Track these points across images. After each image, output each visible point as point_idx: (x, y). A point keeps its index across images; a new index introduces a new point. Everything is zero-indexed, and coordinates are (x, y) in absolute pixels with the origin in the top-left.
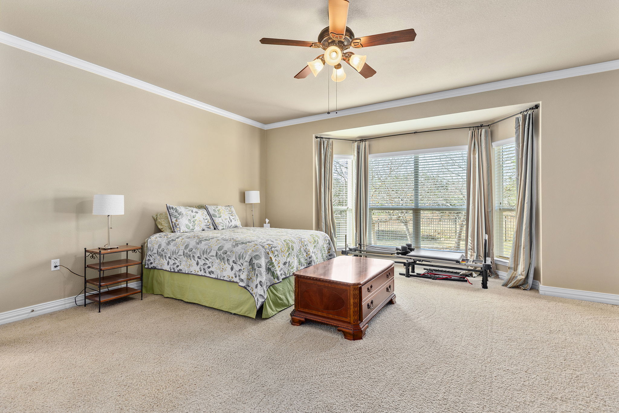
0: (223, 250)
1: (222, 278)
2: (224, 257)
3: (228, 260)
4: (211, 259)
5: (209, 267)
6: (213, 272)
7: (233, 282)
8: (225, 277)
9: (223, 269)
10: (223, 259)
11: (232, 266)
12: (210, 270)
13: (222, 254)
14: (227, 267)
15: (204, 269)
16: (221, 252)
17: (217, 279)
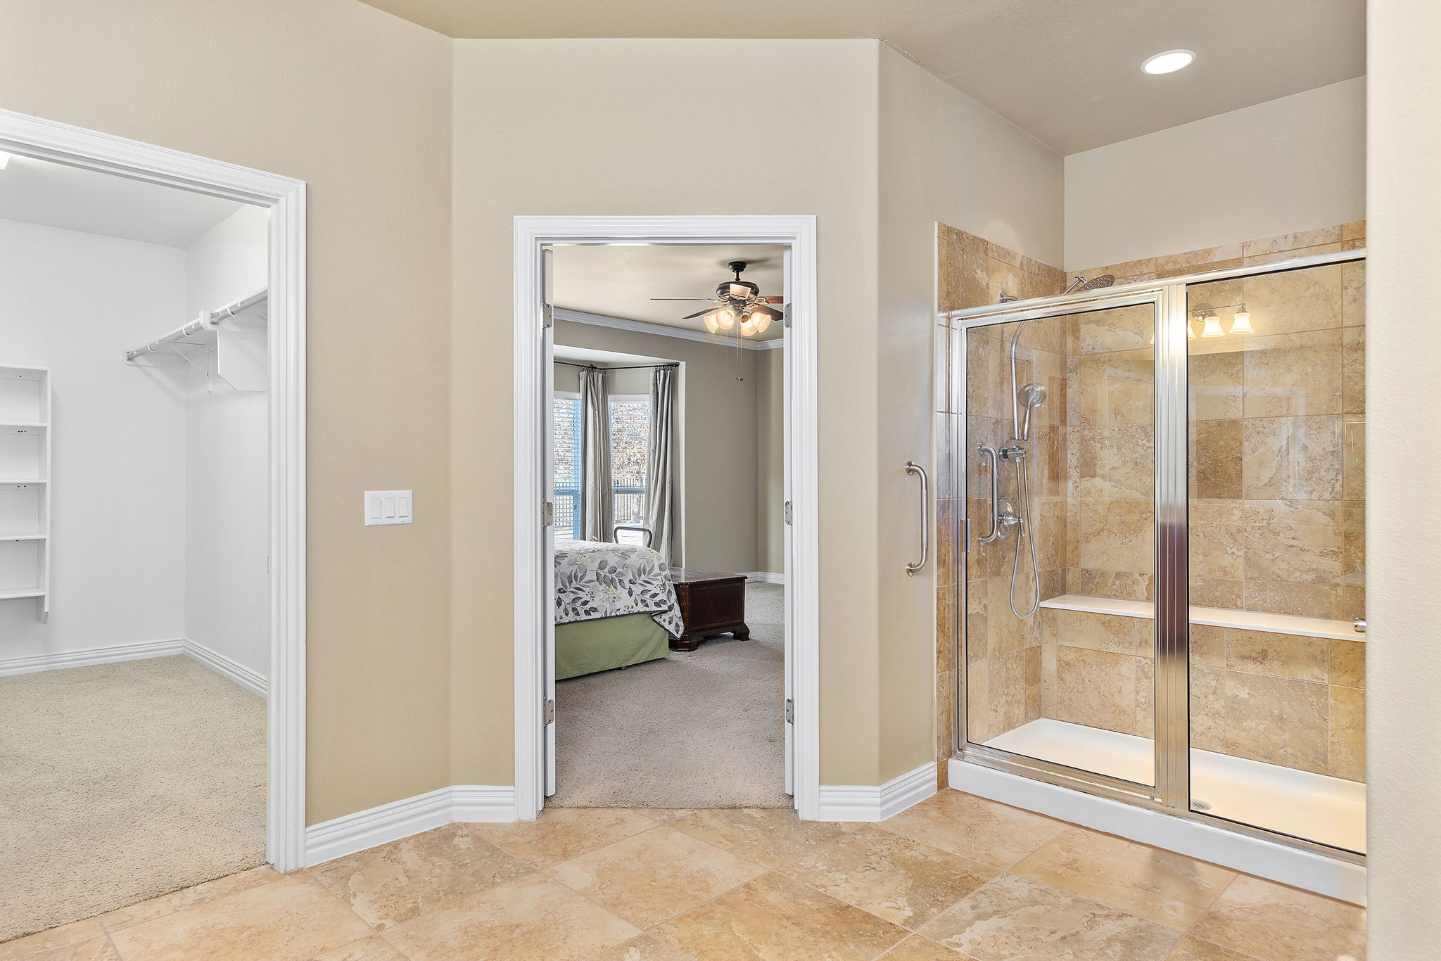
0: (608, 567)
1: (613, 614)
2: (612, 578)
3: (620, 581)
4: (588, 587)
5: (586, 603)
6: (595, 610)
7: (634, 614)
8: (619, 609)
9: (614, 598)
10: (612, 581)
11: (630, 588)
12: (587, 607)
13: (608, 574)
14: (620, 594)
15: (574, 609)
16: (606, 570)
17: (606, 618)
